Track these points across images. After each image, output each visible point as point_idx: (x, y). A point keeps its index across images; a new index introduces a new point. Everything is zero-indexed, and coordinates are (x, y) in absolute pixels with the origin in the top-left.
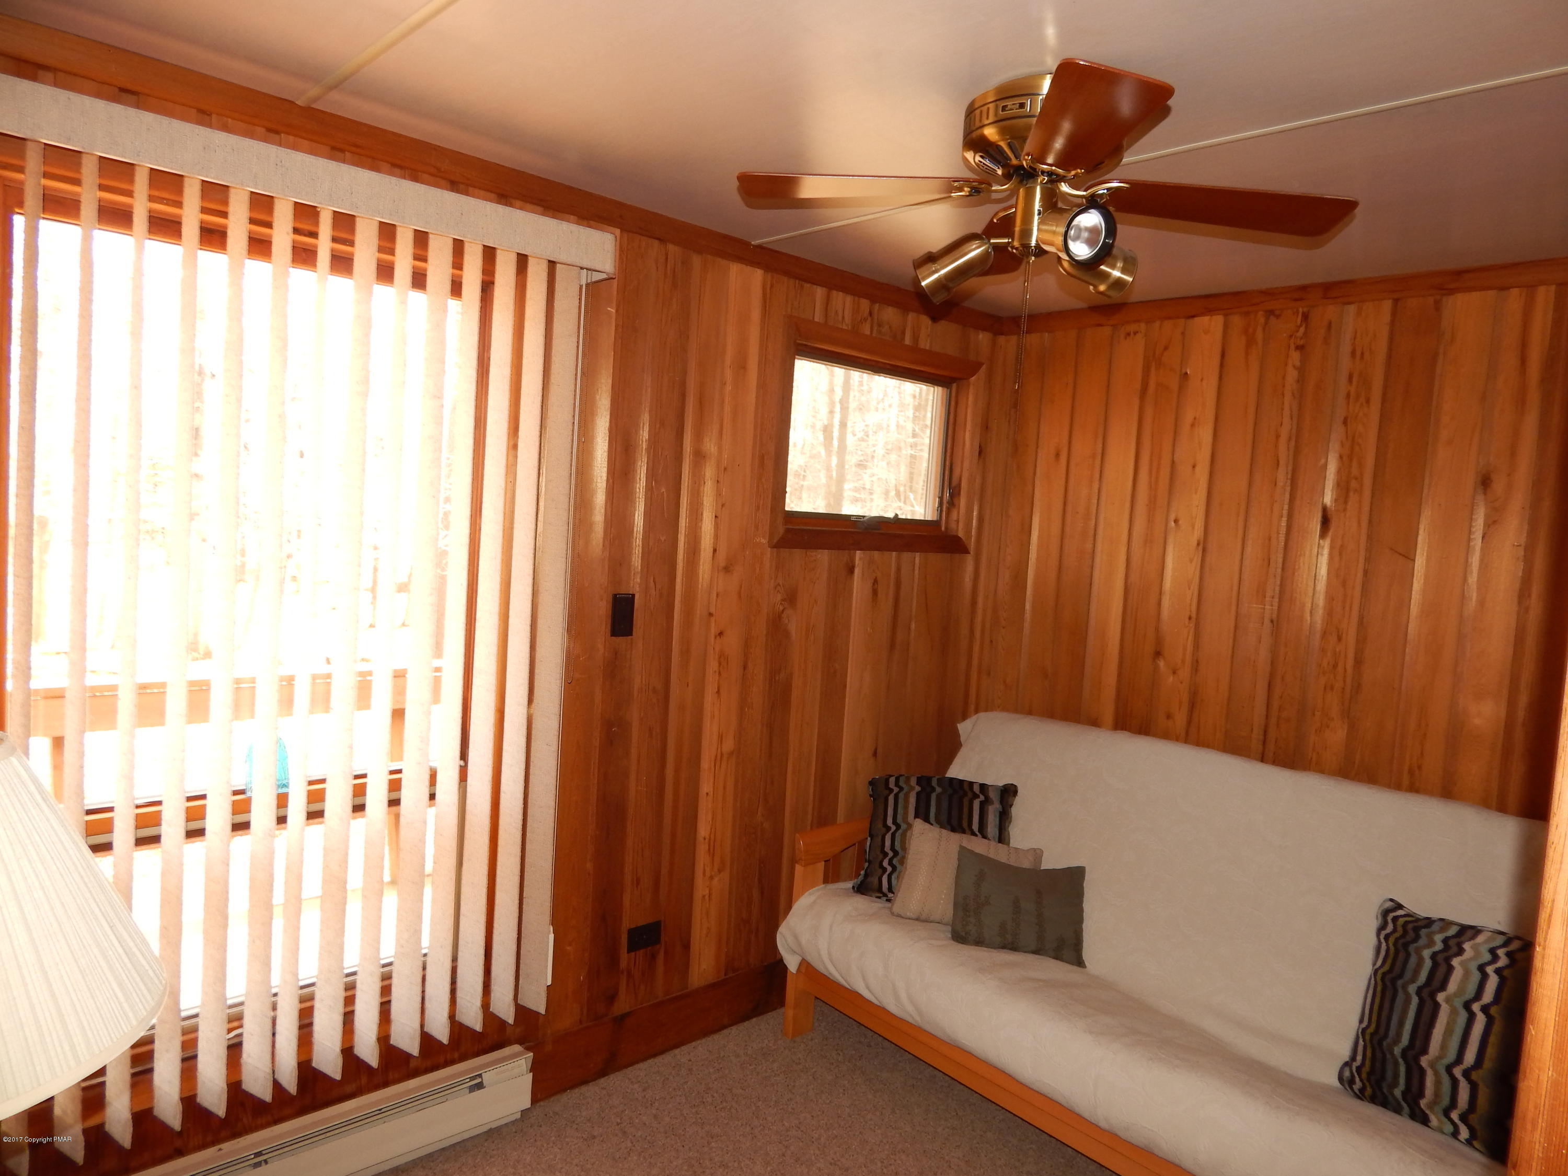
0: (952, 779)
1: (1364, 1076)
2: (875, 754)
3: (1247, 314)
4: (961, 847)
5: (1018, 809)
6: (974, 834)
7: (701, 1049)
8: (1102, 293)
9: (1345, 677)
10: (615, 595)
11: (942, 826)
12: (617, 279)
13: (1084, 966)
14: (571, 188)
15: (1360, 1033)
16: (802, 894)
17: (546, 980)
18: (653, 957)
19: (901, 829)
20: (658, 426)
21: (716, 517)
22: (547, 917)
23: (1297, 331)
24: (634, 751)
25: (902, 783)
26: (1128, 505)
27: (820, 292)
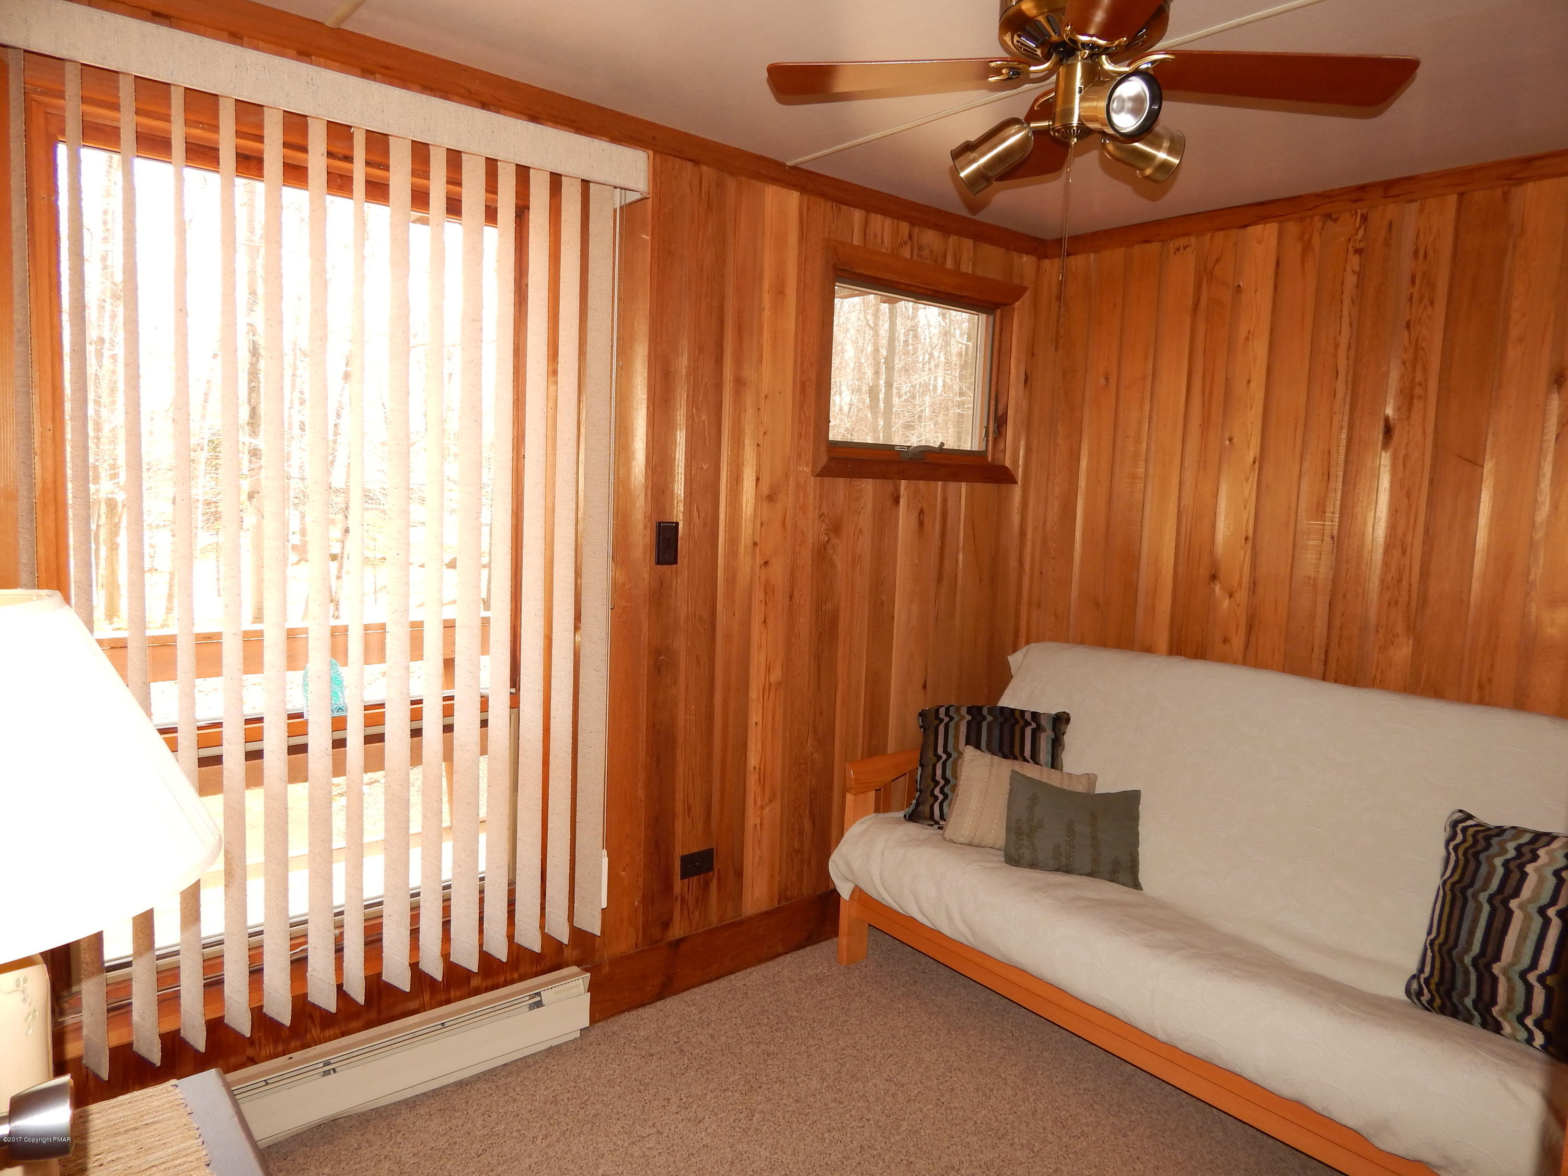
0: (1002, 708)
1: (1433, 987)
2: (925, 687)
3: (1302, 219)
4: (1012, 771)
5: (1071, 736)
6: (1025, 760)
7: (755, 976)
8: (1148, 177)
9: (1410, 591)
10: (660, 523)
11: (993, 753)
12: (650, 199)
13: (1142, 889)
14: (602, 109)
15: (1428, 945)
16: (854, 823)
17: (601, 903)
18: (707, 884)
19: (952, 758)
20: (697, 352)
21: (758, 445)
22: (599, 840)
23: (1356, 234)
24: (682, 679)
25: (951, 713)
26: (1180, 425)
27: (857, 215)
